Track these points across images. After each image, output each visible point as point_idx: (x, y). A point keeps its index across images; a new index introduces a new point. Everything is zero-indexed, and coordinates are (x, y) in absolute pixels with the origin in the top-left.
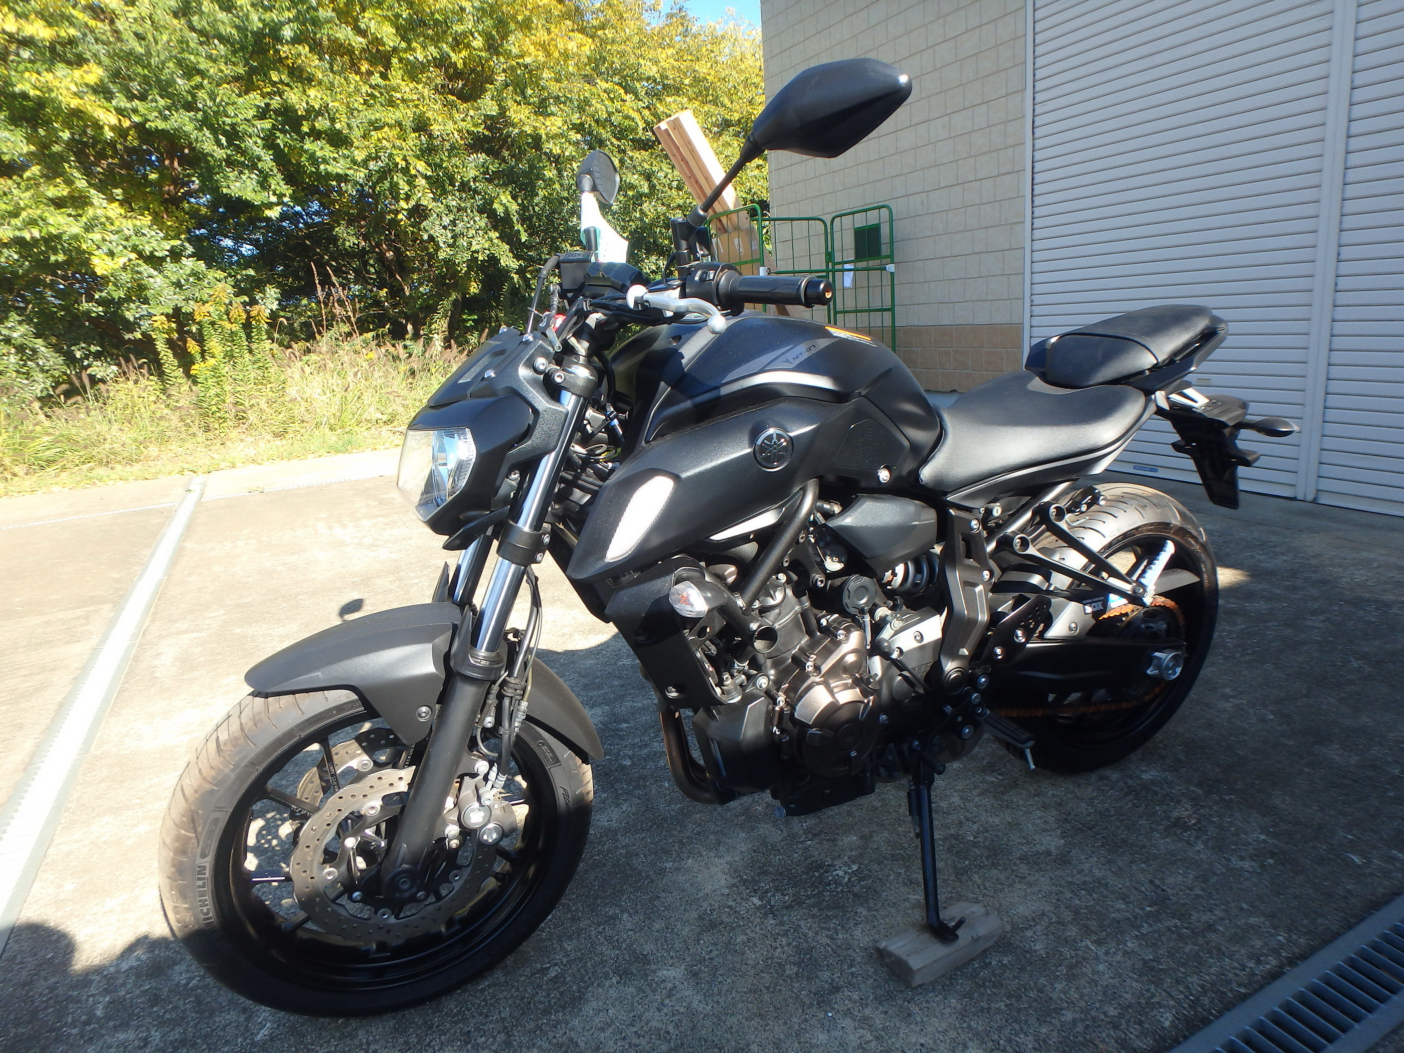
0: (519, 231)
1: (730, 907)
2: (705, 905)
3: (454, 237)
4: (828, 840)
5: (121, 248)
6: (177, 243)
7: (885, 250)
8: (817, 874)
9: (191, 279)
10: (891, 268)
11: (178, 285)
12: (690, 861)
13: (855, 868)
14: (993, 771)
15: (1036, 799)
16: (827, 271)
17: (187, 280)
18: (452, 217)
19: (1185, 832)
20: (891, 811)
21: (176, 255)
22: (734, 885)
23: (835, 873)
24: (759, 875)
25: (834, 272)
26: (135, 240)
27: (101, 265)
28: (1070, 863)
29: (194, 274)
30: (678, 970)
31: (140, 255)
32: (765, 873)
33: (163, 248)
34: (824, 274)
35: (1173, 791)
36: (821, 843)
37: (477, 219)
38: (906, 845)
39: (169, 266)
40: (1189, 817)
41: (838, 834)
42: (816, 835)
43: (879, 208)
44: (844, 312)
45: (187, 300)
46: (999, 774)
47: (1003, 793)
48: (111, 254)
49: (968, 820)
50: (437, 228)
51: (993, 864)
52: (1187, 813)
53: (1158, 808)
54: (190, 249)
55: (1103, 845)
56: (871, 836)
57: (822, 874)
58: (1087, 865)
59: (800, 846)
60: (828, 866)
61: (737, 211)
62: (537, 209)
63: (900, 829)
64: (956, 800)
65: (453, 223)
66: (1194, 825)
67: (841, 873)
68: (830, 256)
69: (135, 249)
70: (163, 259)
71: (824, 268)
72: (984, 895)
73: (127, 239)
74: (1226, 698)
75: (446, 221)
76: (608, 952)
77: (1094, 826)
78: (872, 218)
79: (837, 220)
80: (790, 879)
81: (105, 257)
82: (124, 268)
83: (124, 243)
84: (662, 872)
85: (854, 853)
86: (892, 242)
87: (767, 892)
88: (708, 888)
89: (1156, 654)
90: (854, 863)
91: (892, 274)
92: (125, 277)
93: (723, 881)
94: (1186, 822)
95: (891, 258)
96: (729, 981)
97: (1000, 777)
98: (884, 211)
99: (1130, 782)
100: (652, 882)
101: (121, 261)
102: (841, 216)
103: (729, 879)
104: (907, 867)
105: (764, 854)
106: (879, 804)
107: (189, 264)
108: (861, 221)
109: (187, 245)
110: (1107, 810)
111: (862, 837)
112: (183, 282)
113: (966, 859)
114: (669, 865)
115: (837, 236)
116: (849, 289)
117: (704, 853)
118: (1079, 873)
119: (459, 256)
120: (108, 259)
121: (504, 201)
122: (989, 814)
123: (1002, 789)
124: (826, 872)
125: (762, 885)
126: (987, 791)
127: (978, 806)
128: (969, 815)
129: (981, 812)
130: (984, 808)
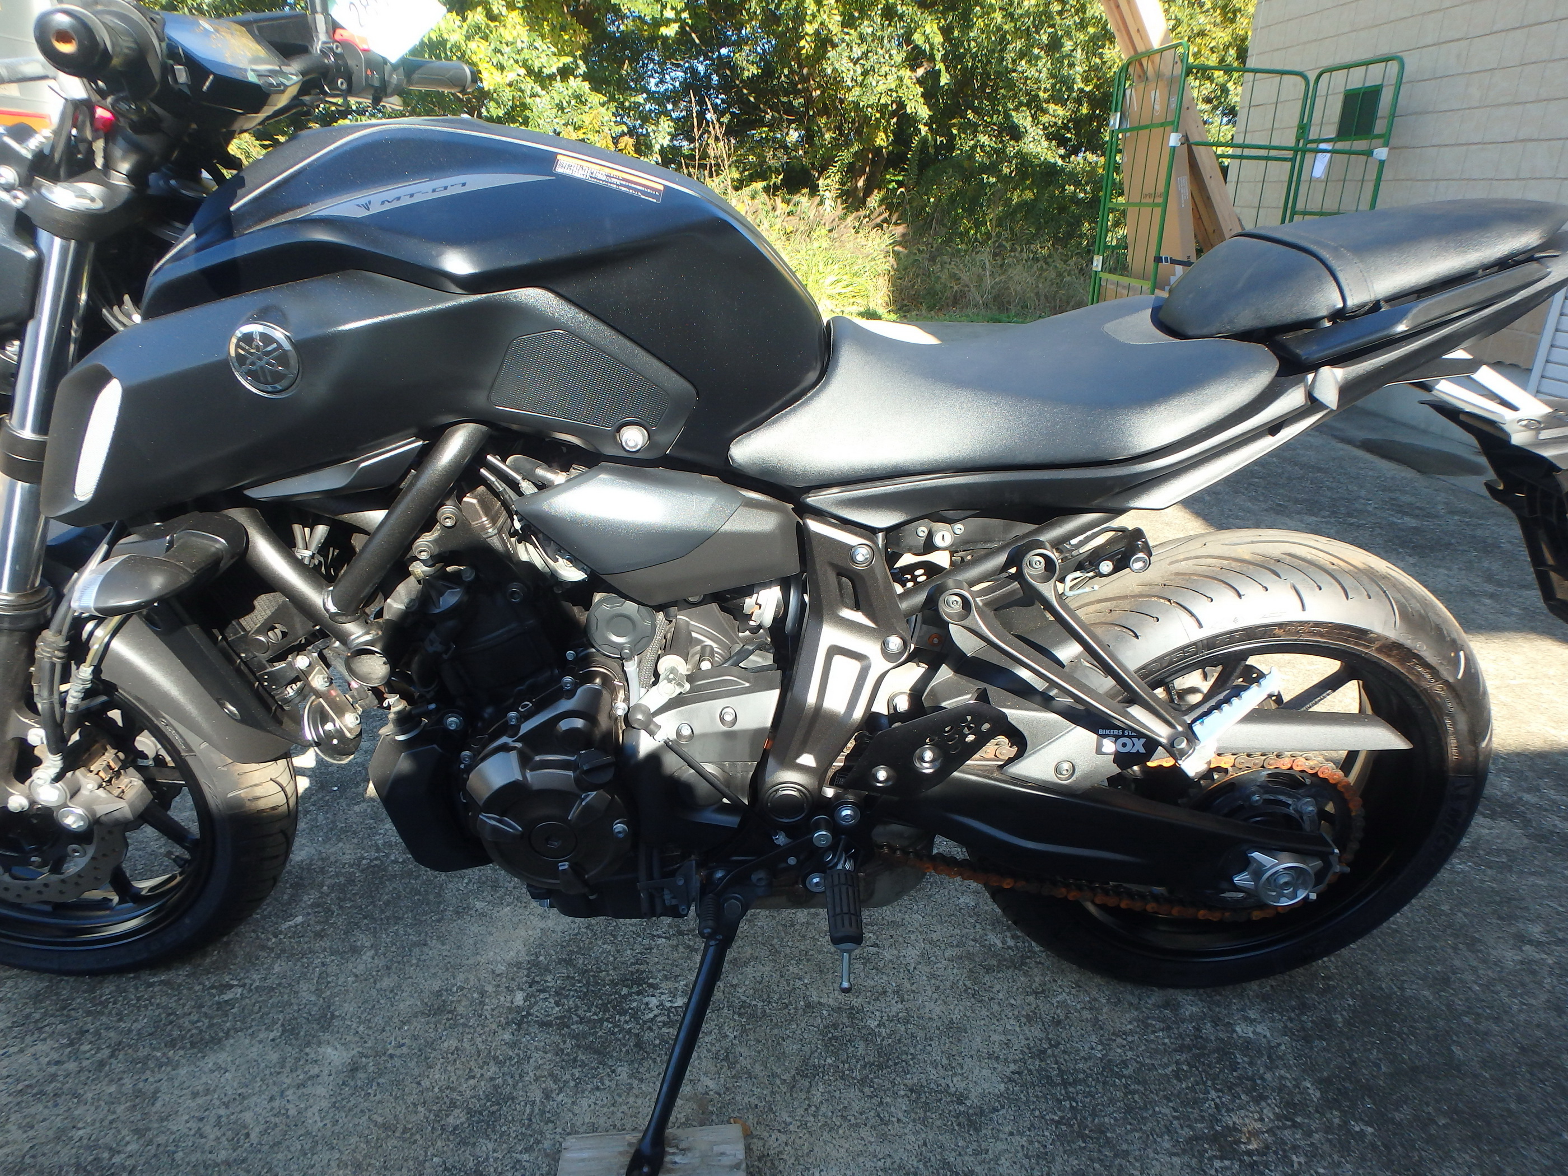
0: (940, 71)
1: (483, 993)
2: (461, 977)
3: (865, 73)
4: (689, 947)
5: (512, 61)
6: (568, 59)
7: (1379, 127)
8: (624, 991)
9: (573, 102)
10: (1381, 153)
11: (561, 108)
13: (679, 1003)
15: (1031, 998)
16: (1296, 150)
17: (569, 103)
18: (864, 48)
19: (1222, 1158)
21: (565, 73)
22: (518, 964)
23: (647, 999)
25: (1304, 152)
26: (526, 54)
27: (490, 80)
28: (977, 1130)
29: (579, 98)
30: (345, 1054)
31: (530, 72)
32: (569, 962)
33: (552, 66)
34: (1289, 154)
35: (1268, 1076)
37: (894, 52)
38: (776, 997)
39: (558, 84)
40: (1254, 1134)
43: (1386, 60)
44: (1305, 213)
45: (566, 124)
47: (989, 970)
48: (501, 68)
49: (896, 992)
50: (845, 60)
51: (863, 1081)
52: (1258, 1125)
53: (1213, 1094)
54: (583, 68)
55: (1058, 1123)
56: (746, 964)
57: (630, 994)
58: (1001, 1146)
60: (651, 986)
61: (1161, 51)
62: (973, 44)
64: (911, 954)
65: (865, 55)
66: (1250, 1153)
67: (654, 1003)
68: (1303, 129)
69: (525, 64)
70: (551, 77)
71: (1292, 143)
72: (804, 1125)
73: (519, 52)
74: (1521, 939)
75: (857, 52)
76: (304, 994)
77: (1076, 1082)
78: (1374, 75)
79: (1326, 76)
80: (587, 984)
81: (494, 70)
82: (510, 85)
83: (517, 57)
86: (1393, 115)
87: (543, 990)
88: (487, 956)
89: (1256, 855)
91: (1382, 163)
92: (507, 94)
93: (512, 954)
94: (1238, 1142)
95: (1386, 140)
96: (378, 1097)
97: (1011, 943)
98: (1393, 67)
99: (1208, 1029)
100: (441, 920)
101: (510, 76)
102: (1331, 70)
103: (522, 954)
104: (744, 1031)
105: (595, 934)
107: (578, 84)
108: (1357, 79)
109: (580, 62)
110: (1125, 1064)
112: (565, 104)
113: (835, 1054)
115: (1319, 102)
116: (1318, 180)
117: (533, 905)
118: (976, 1153)
119: (864, 98)
120: (497, 73)
121: (928, 30)
122: (935, 996)
123: (995, 963)
124: (638, 993)
125: (549, 978)
126: (970, 957)
127: (933, 976)
128: (907, 985)
129: (928, 988)
130: (938, 983)
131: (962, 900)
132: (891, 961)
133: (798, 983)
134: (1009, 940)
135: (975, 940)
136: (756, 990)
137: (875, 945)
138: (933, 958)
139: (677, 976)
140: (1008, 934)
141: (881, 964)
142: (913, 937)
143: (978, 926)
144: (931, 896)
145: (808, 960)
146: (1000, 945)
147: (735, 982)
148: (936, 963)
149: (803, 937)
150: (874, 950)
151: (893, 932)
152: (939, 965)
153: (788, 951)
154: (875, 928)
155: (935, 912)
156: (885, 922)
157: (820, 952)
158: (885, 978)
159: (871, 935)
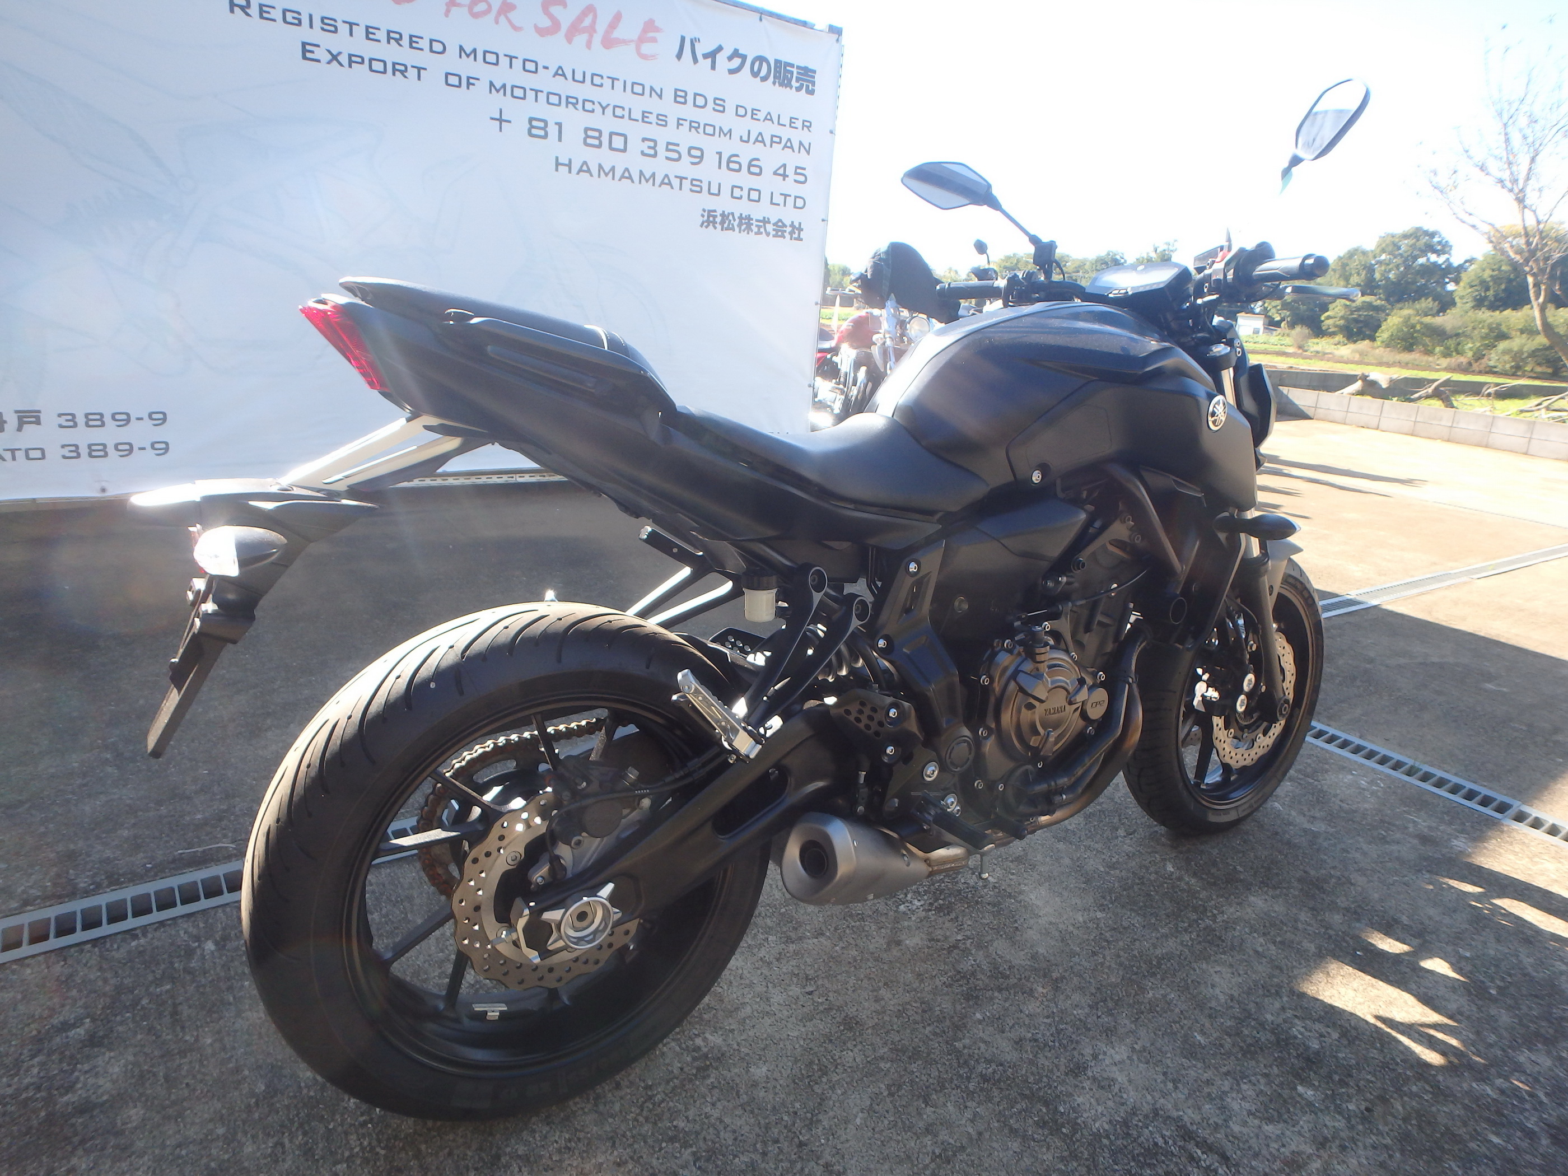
1: (1013, 874)
8: (941, 902)
12: (1081, 919)
13: (902, 908)
14: (706, 1056)
20: (865, 981)
22: (1020, 893)
23: (922, 902)
24: (1000, 903)
32: (994, 905)
36: (946, 938)
38: (848, 931)
41: (929, 948)
42: (955, 947)
46: (698, 1049)
49: (769, 963)
56: (888, 944)
57: (935, 901)
59: (968, 933)
60: (930, 910)
63: (854, 953)
64: (777, 997)
67: (916, 902)
80: (967, 897)
84: (1102, 908)
85: (906, 923)
87: (985, 886)
88: (1043, 891)
90: (904, 913)
93: (1033, 897)
97: (699, 1041)
100: (1104, 898)
103: (1027, 899)
106: (883, 992)
111: (898, 943)
114: (1099, 915)
117: (1071, 928)
122: (740, 971)
123: (705, 1016)
124: (931, 904)
125: (991, 893)
126: (730, 1013)
127: (751, 985)
128: (765, 971)
129: (748, 975)
130: (743, 982)
131: (764, 1069)
132: (789, 985)
133: (841, 944)
134: (702, 1044)
135: (732, 1031)
136: (864, 930)
137: (810, 993)
138: (758, 1000)
139: (921, 921)
140: (705, 1050)
141: (795, 980)
142: (785, 1013)
143: (737, 1047)
144: (796, 1061)
145: (849, 963)
146: (707, 1035)
147: (883, 930)
148: (754, 997)
149: (870, 979)
150: (809, 989)
151: (805, 1010)
152: (750, 996)
153: (869, 964)
154: (821, 1008)
155: (782, 1045)
156: (818, 1017)
157: (847, 972)
158: (784, 970)
159: (820, 1000)
